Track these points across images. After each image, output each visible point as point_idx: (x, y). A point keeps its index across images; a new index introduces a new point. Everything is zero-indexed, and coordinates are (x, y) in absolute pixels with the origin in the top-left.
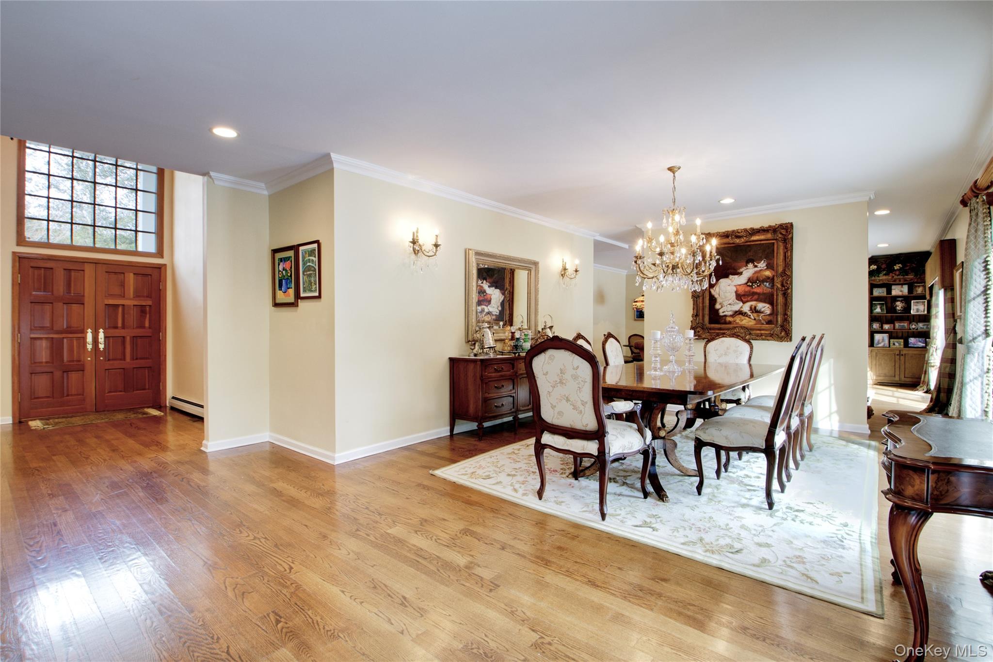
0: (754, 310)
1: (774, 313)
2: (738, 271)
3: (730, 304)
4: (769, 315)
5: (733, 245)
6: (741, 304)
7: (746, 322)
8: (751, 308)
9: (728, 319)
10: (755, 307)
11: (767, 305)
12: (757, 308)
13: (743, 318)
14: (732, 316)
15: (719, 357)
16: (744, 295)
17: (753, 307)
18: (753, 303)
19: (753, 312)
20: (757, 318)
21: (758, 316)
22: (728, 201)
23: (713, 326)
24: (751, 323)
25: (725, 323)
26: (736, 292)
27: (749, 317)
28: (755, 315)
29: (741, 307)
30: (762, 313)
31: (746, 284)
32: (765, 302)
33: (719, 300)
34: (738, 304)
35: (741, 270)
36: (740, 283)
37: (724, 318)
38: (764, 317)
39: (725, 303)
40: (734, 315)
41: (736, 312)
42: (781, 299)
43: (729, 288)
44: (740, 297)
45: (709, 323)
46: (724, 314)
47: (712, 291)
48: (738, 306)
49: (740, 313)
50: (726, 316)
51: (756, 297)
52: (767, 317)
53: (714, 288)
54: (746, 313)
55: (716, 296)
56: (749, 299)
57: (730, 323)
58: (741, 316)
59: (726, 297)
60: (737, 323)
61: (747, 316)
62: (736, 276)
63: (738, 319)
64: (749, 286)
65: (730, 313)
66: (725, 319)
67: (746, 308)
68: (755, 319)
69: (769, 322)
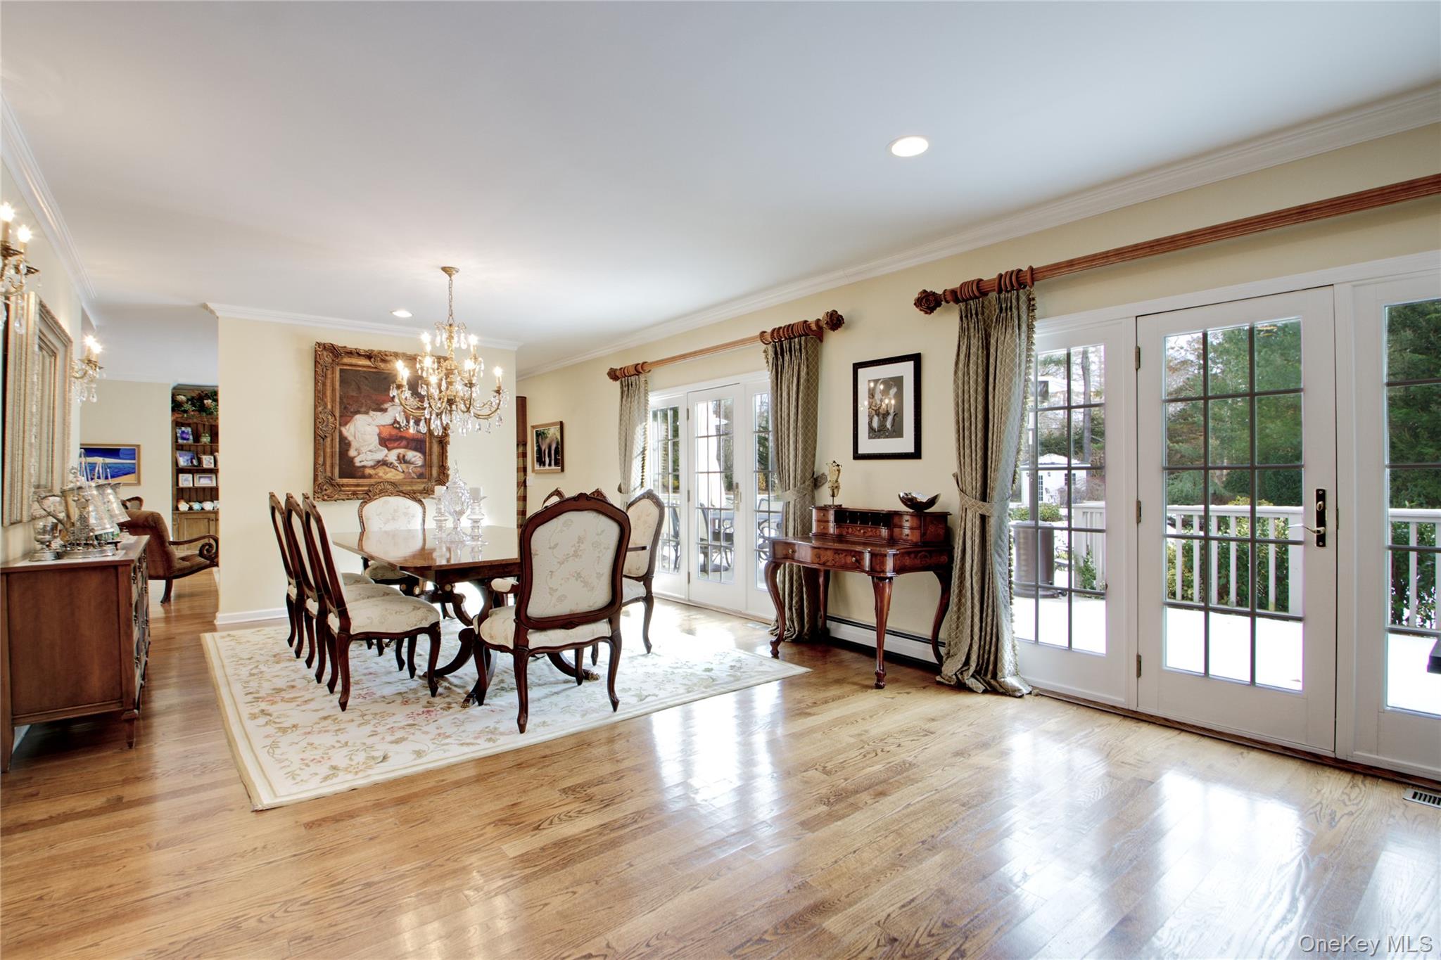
0: (402, 459)
1: (428, 464)
2: (382, 406)
3: (370, 451)
4: (420, 466)
5: (374, 370)
6: (386, 451)
7: (391, 475)
8: (398, 457)
9: (368, 471)
10: (404, 456)
11: (419, 455)
12: (406, 457)
13: (388, 469)
14: (373, 467)
15: (385, 524)
16: (388, 440)
17: (401, 456)
18: (402, 451)
19: (401, 463)
20: (406, 470)
21: (408, 468)
22: (403, 314)
23: (345, 481)
24: (398, 477)
25: (363, 477)
26: (379, 435)
27: (395, 468)
28: (404, 466)
29: (386, 456)
30: (412, 463)
31: (392, 425)
32: (416, 449)
33: (354, 444)
34: (381, 450)
35: (386, 406)
36: (383, 423)
37: (362, 469)
38: (415, 470)
39: (364, 450)
40: (375, 466)
41: (379, 462)
42: (436, 448)
43: (369, 429)
44: (385, 442)
45: (340, 477)
46: (362, 464)
47: (343, 429)
48: (382, 454)
49: (384, 463)
50: (364, 467)
51: (404, 443)
52: (419, 469)
53: (347, 427)
54: (391, 463)
55: (350, 438)
56: (396, 445)
57: (370, 476)
58: (385, 467)
59: (364, 441)
60: (380, 477)
61: (393, 468)
62: (379, 413)
63: (381, 471)
64: (396, 428)
65: (371, 463)
66: (363, 472)
67: (392, 456)
68: (403, 472)
69: (421, 476)
